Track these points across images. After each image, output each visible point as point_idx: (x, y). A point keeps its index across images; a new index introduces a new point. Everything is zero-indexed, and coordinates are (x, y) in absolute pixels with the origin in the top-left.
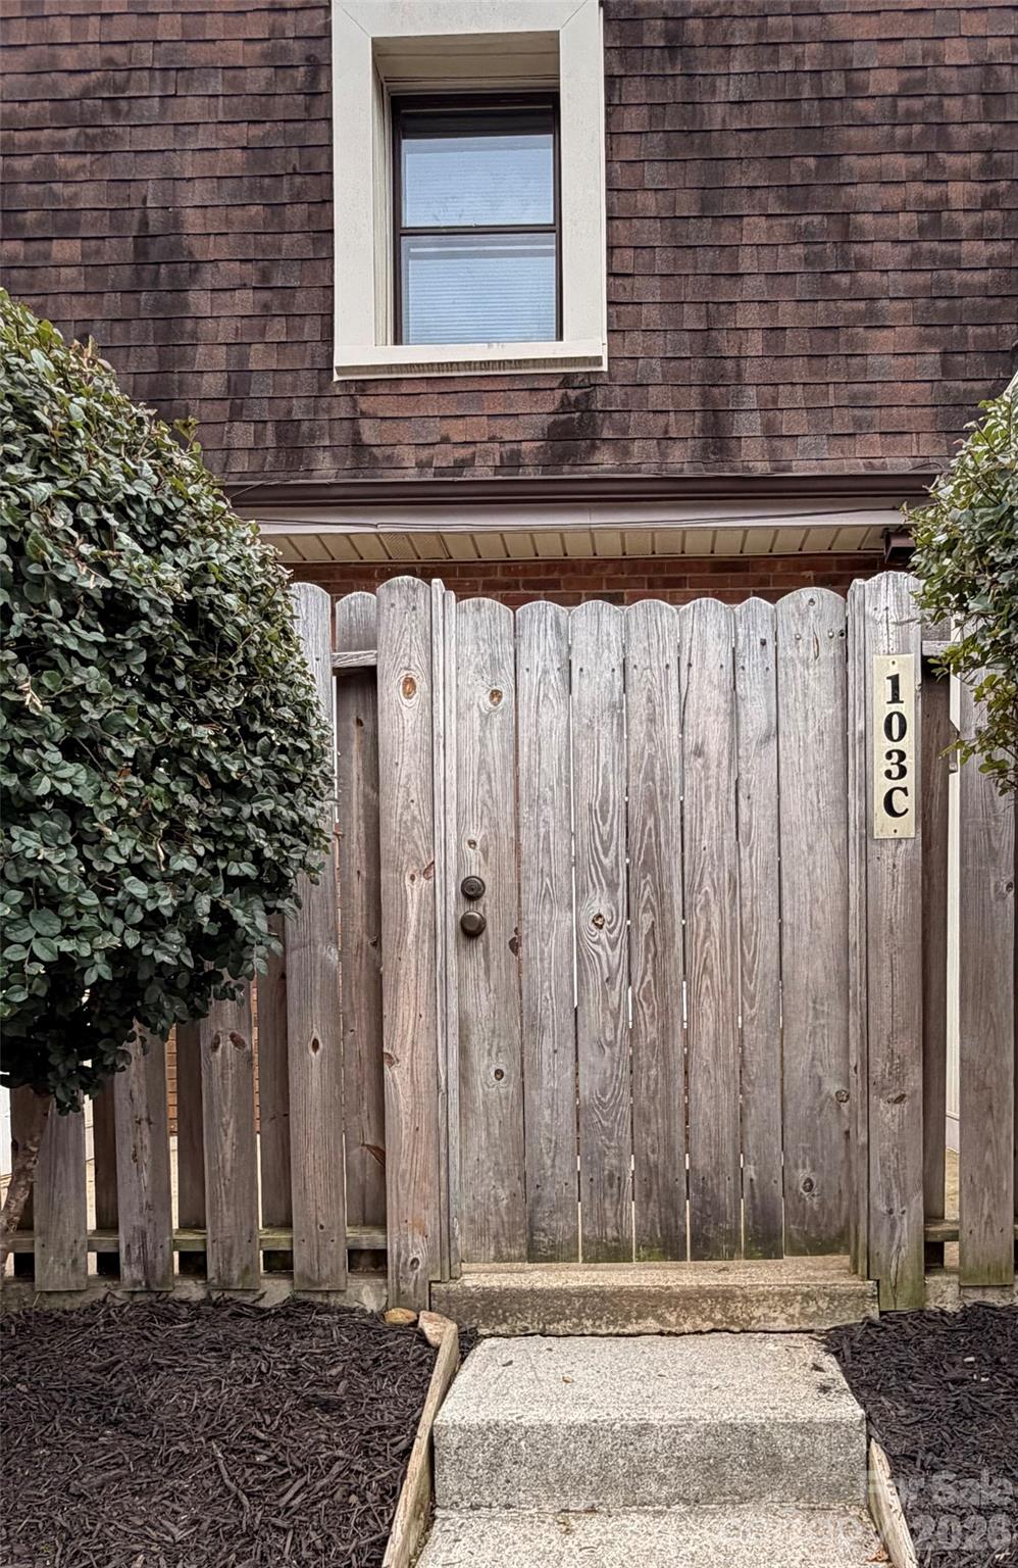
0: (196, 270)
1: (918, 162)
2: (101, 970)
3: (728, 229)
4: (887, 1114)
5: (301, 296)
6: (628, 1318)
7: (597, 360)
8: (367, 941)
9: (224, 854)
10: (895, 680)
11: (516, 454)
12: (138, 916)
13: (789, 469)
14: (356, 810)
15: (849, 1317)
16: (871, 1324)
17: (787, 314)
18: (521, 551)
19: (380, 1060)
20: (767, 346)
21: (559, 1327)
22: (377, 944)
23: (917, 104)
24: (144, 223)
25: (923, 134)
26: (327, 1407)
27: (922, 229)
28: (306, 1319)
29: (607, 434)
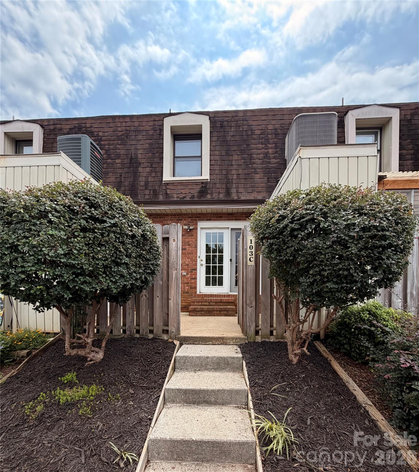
0: (140, 165)
1: (264, 146)
2: (129, 286)
3: (231, 157)
4: (249, 309)
5: (157, 169)
6: (207, 342)
7: (208, 180)
8: (167, 280)
9: (146, 269)
10: (251, 240)
11: (194, 195)
12: (134, 279)
13: (240, 198)
14: (165, 259)
15: (243, 342)
16: (246, 343)
17: (240, 172)
18: (194, 212)
19: (168, 299)
20: (237, 177)
21: (196, 343)
22: (168, 281)
23: (264, 136)
24: (131, 156)
25: (264, 141)
26: (159, 353)
27: (264, 157)
28: (156, 340)
29: (209, 192)
